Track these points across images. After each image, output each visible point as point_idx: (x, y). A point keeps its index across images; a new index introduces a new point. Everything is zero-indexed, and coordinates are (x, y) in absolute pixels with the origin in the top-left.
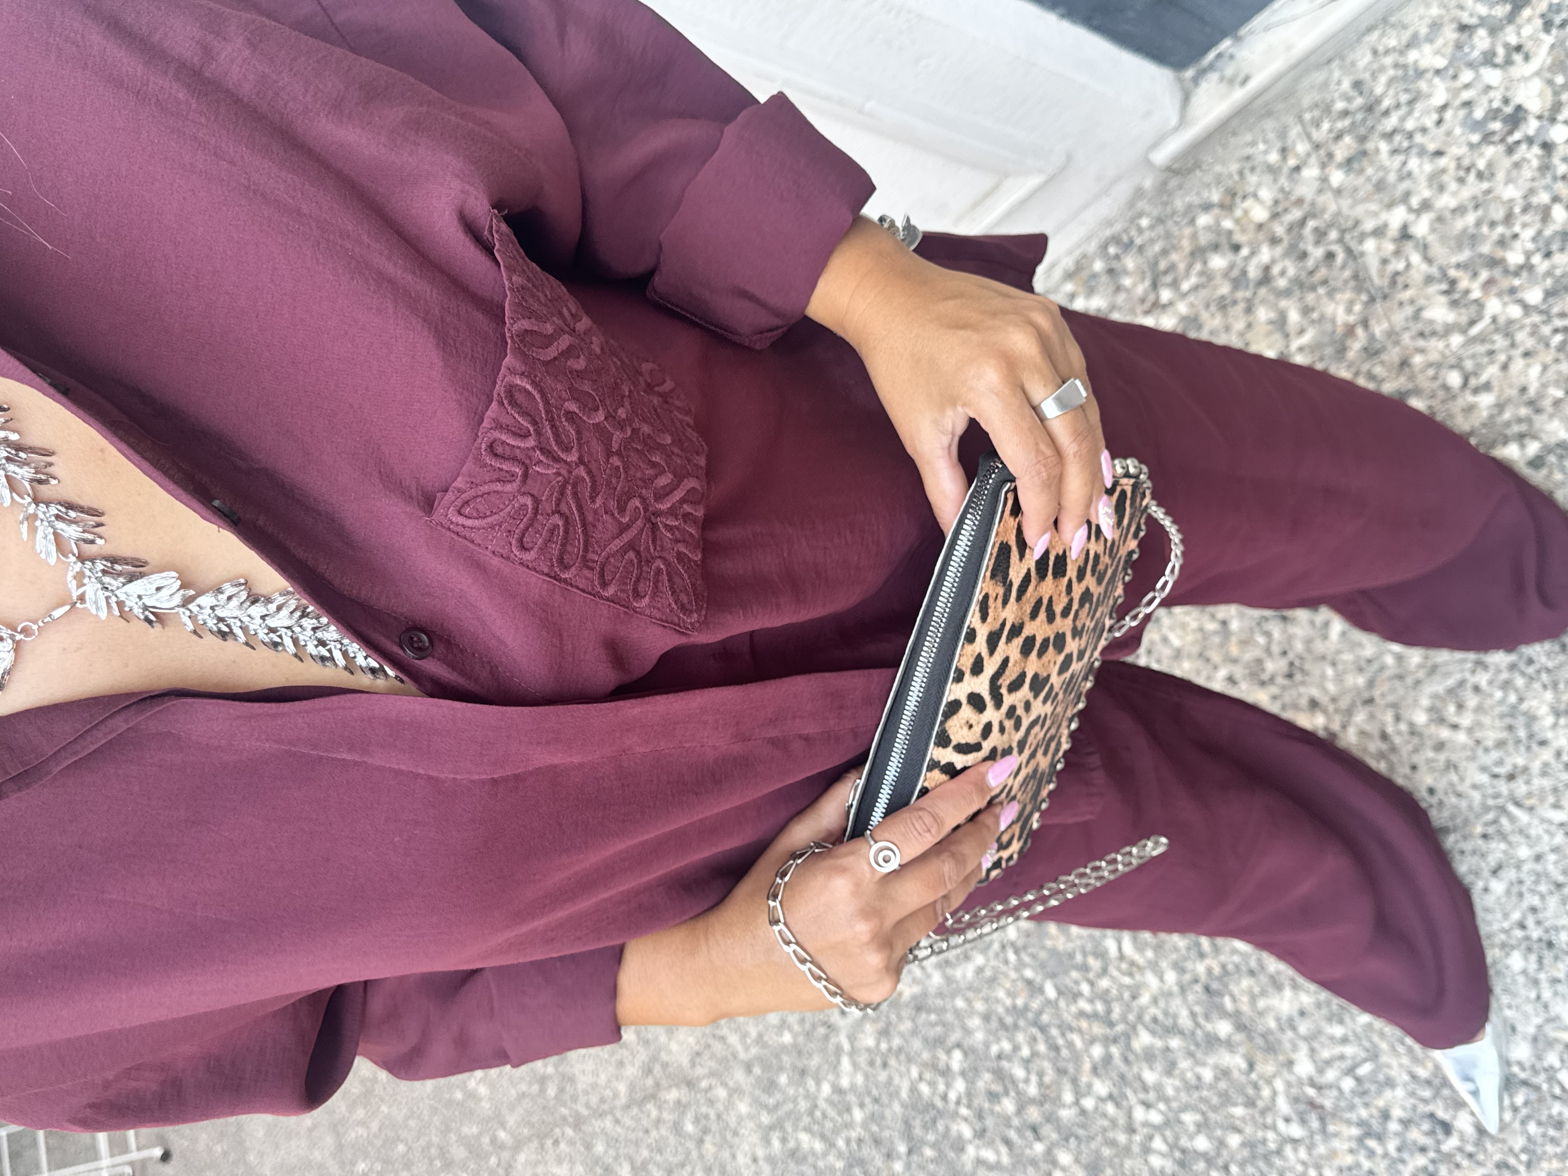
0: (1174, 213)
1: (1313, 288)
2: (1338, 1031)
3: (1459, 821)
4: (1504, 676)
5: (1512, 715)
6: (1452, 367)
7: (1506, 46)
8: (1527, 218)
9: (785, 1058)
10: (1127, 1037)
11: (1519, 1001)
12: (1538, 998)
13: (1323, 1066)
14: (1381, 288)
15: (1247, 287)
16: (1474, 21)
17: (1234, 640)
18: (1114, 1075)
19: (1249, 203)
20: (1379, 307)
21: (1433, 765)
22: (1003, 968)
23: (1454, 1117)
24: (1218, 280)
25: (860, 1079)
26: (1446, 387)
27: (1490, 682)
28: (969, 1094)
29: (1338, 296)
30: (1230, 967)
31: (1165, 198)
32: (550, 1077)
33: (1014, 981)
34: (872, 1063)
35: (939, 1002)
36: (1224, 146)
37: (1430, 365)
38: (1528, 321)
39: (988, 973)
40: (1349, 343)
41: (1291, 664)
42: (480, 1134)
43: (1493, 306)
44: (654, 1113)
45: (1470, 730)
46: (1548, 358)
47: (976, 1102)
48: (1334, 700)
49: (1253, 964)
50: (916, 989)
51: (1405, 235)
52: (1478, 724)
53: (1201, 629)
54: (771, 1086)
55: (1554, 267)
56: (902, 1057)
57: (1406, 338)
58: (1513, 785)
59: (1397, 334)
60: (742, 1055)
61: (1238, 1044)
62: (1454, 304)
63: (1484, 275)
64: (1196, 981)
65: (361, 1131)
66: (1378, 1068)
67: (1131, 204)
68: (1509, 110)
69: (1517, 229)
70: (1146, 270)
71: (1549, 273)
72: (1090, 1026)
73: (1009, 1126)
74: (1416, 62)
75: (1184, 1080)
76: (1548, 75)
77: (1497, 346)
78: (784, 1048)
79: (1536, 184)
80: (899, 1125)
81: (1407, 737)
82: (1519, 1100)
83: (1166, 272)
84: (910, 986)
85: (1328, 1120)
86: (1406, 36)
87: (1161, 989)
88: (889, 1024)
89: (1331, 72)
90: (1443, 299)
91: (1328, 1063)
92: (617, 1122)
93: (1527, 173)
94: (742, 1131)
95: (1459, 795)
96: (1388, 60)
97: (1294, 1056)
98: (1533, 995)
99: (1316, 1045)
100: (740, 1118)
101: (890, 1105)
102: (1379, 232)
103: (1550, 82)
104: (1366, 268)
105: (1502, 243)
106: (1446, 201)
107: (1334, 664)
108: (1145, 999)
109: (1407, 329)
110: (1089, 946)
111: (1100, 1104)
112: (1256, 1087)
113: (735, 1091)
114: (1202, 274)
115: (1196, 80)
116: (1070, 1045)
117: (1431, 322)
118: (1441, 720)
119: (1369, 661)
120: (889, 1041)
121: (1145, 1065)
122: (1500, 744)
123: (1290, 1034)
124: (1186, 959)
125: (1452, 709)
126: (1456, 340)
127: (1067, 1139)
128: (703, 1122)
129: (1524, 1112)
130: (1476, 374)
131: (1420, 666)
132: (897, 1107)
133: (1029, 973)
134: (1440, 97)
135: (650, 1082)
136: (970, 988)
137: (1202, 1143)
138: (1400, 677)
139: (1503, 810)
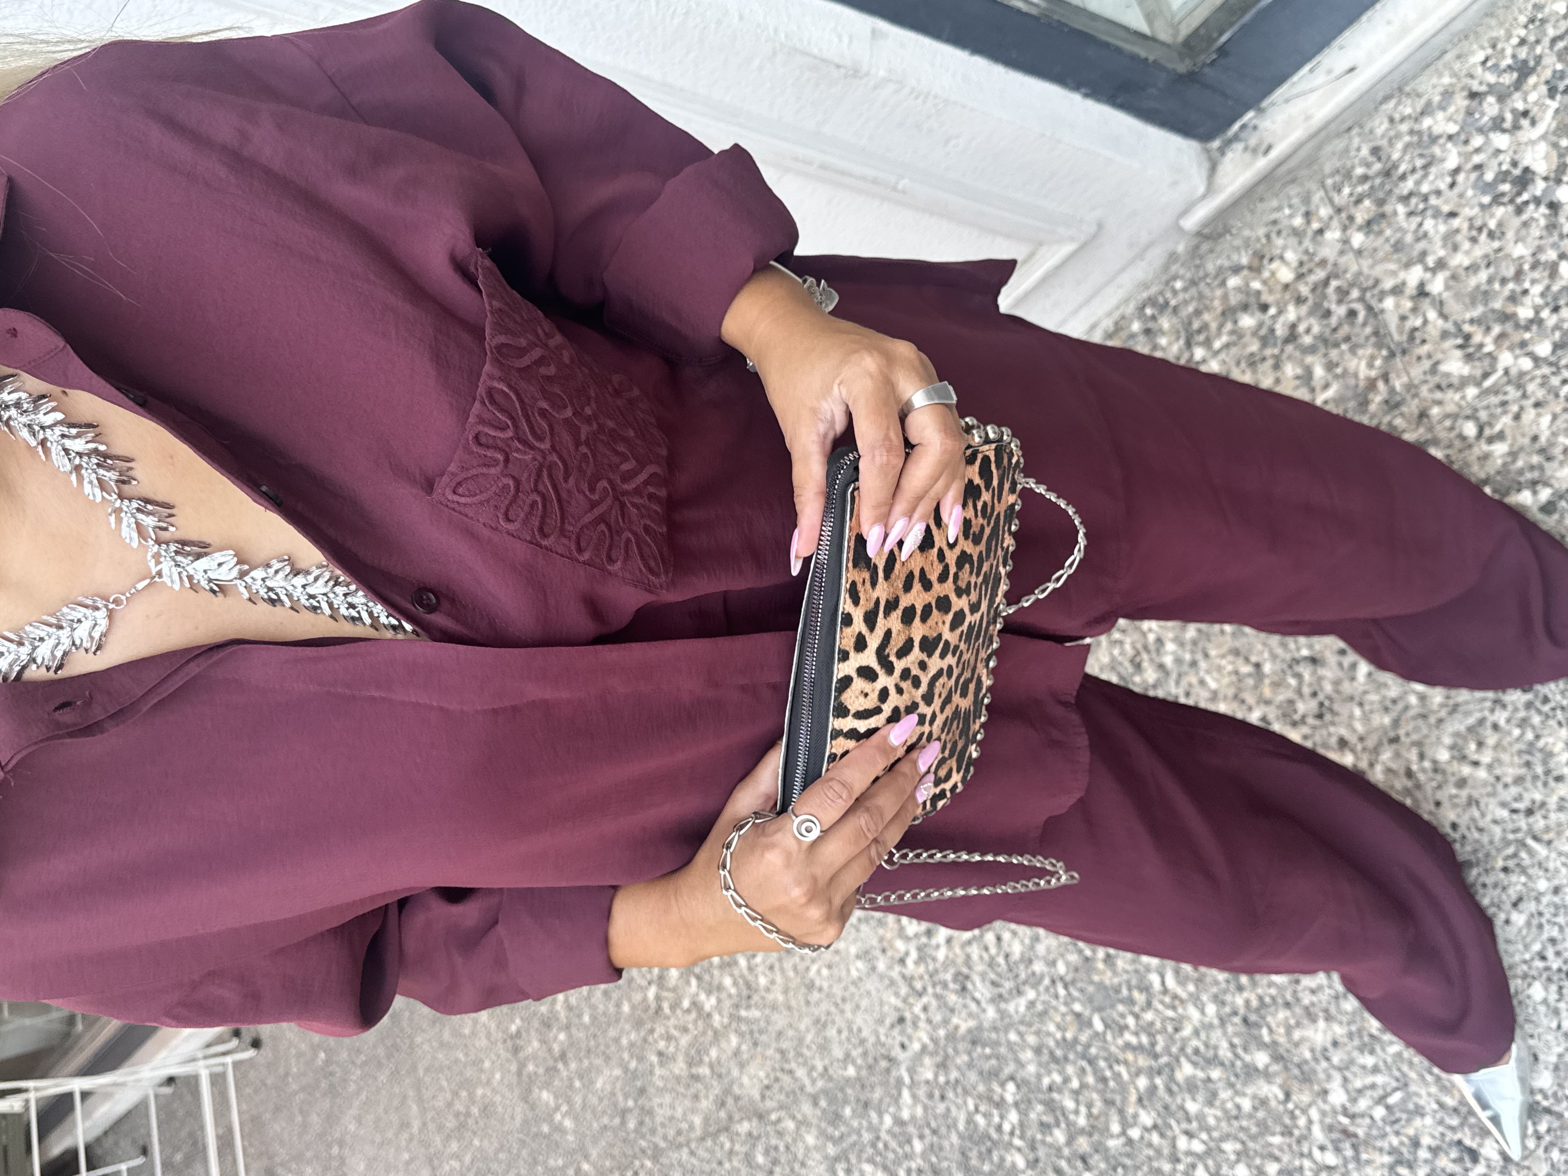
0: (1206, 275)
1: (1337, 345)
2: (1369, 1060)
3: (1480, 855)
4: (1522, 714)
5: (1529, 753)
6: (1468, 418)
7: (1514, 111)
8: (1536, 275)
10: (1171, 1068)
11: (1540, 1030)
12: (1559, 1027)
13: (1355, 1095)
14: (1399, 344)
15: (1275, 345)
16: (1484, 88)
17: (1267, 681)
18: (1159, 1106)
19: (1275, 265)
20: (1398, 361)
21: (1456, 800)
22: (1054, 1003)
23: (1480, 1145)
24: (1247, 338)
25: (919, 1111)
26: (1462, 438)
27: (1508, 721)
28: (1022, 1124)
29: (1360, 352)
30: (1267, 1000)
31: (1198, 262)
32: (630, 1110)
33: (1063, 1015)
34: (931, 1096)
35: (994, 1036)
36: (1252, 212)
37: (1447, 416)
38: (1538, 372)
39: (1040, 1007)
40: (1371, 396)
41: (1321, 704)
42: (565, 1166)
43: (1506, 359)
44: (728, 1145)
45: (1490, 767)
46: (1558, 409)
47: (1029, 1133)
48: (1361, 739)
49: (1289, 997)
50: (972, 1023)
51: (1422, 292)
52: (1498, 761)
53: (1236, 673)
54: (836, 1118)
55: (1562, 320)
56: (959, 1090)
57: (1424, 391)
58: (1531, 820)
59: (1416, 387)
60: (809, 1089)
61: (1276, 1074)
62: (1469, 358)
63: (1497, 329)
64: (1235, 1013)
65: (455, 1164)
66: (1408, 1096)
67: (1166, 268)
68: (1517, 172)
69: (1527, 285)
70: (1181, 329)
71: (1557, 327)
72: (1136, 1057)
73: (1060, 1156)
74: (1430, 128)
75: (1225, 1111)
76: (1554, 139)
77: (1508, 398)
78: (848, 1080)
79: (1543, 242)
80: (957, 1156)
81: (1431, 774)
82: (1543, 1128)
83: (1199, 331)
84: (966, 1021)
85: (1362, 1148)
86: (1420, 104)
87: (1202, 1022)
88: (946, 1057)
89: (1350, 139)
90: (1458, 353)
91: (1360, 1092)
92: (692, 1153)
93: (1535, 232)
94: (810, 1163)
95: (1481, 830)
96: (1404, 127)
97: (1328, 1086)
98: (1554, 1025)
99: (1348, 1074)
100: (807, 1149)
101: (947, 1137)
102: (1397, 290)
103: (1555, 145)
104: (1386, 326)
105: (1513, 299)
106: (1460, 260)
107: (1361, 704)
108: (1187, 1031)
109: (1425, 382)
110: (1134, 982)
111: (1146, 1135)
112: (1293, 1117)
113: (803, 1123)
114: (1232, 332)
115: (1222, 151)
116: (1117, 1076)
117: (1448, 375)
118: (1463, 758)
119: (1394, 702)
120: (946, 1074)
121: (1187, 1097)
122: (1519, 780)
123: (1324, 1064)
124: (1225, 992)
125: (1473, 746)
126: (1471, 392)
127: (1115, 1169)
128: (773, 1153)
129: (1548, 1138)
130: (1491, 425)
131: (1442, 706)
132: (954, 1138)
134: (1452, 162)
135: (723, 1114)
136: (1022, 1022)
138: (1424, 716)
139: (1522, 844)
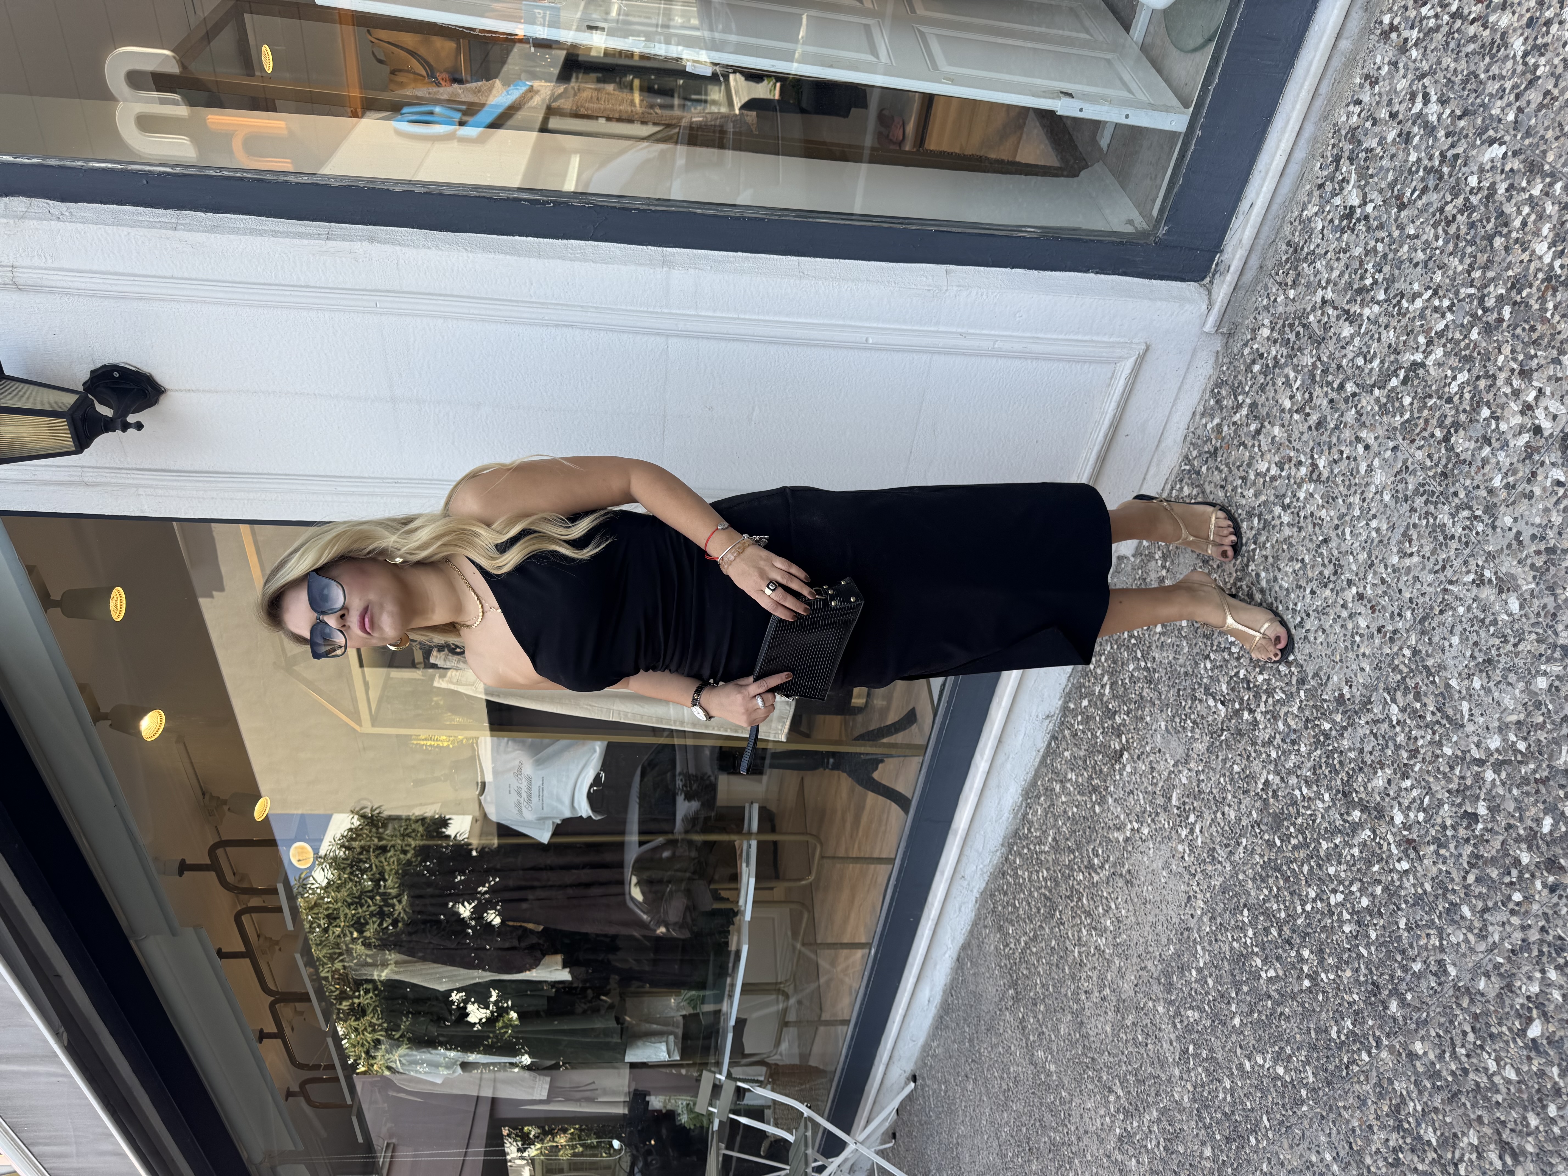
0: (1235, 355)
1: (1295, 355)
2: (1408, 783)
5: (1435, 531)
6: (1358, 356)
7: (1338, 182)
9: (1173, 964)
10: (1316, 850)
13: (1407, 812)
14: (1321, 336)
16: (1324, 180)
18: (1316, 880)
19: (1261, 330)
20: (1322, 346)
22: (1255, 840)
23: (1476, 808)
25: (1207, 957)
26: (1358, 367)
27: (1419, 519)
28: (1255, 935)
31: (1229, 351)
33: (1261, 846)
34: (1210, 944)
35: (1232, 881)
39: (1249, 848)
43: (1367, 312)
45: (1418, 551)
47: (1260, 940)
50: (1221, 879)
51: (1324, 302)
52: (1421, 546)
54: (1170, 987)
58: (1446, 572)
60: (1155, 974)
61: (1366, 821)
62: (1351, 323)
63: (1359, 299)
67: (1217, 363)
68: (1347, 212)
69: (1366, 267)
71: (1384, 279)
72: (1299, 853)
73: (1277, 947)
74: (1307, 216)
75: (1347, 863)
76: (1358, 184)
77: (1372, 332)
78: (1171, 957)
79: (1367, 239)
80: (1229, 977)
82: (1503, 775)
84: (1218, 880)
85: (1418, 848)
86: (1300, 207)
88: (1213, 910)
90: (1347, 323)
91: (1409, 808)
93: (1362, 237)
95: (1423, 594)
96: (1297, 224)
97: (1392, 814)
99: (1400, 799)
101: (1223, 967)
102: (1314, 309)
103: (1359, 187)
104: (1313, 330)
106: (1336, 273)
107: (1352, 553)
108: (1319, 819)
111: (1314, 905)
112: (1380, 846)
115: (1211, 282)
116: (1293, 873)
117: (1345, 339)
120: (1215, 923)
121: (1328, 864)
122: (1433, 552)
123: (1387, 799)
124: (1330, 781)
125: (1407, 544)
127: (1305, 941)
128: (1145, 1030)
130: (1369, 352)
132: (1226, 966)
133: (1266, 837)
134: (1320, 225)
135: (1119, 1017)
137: (1365, 902)
138: (1381, 541)
139: (1446, 590)
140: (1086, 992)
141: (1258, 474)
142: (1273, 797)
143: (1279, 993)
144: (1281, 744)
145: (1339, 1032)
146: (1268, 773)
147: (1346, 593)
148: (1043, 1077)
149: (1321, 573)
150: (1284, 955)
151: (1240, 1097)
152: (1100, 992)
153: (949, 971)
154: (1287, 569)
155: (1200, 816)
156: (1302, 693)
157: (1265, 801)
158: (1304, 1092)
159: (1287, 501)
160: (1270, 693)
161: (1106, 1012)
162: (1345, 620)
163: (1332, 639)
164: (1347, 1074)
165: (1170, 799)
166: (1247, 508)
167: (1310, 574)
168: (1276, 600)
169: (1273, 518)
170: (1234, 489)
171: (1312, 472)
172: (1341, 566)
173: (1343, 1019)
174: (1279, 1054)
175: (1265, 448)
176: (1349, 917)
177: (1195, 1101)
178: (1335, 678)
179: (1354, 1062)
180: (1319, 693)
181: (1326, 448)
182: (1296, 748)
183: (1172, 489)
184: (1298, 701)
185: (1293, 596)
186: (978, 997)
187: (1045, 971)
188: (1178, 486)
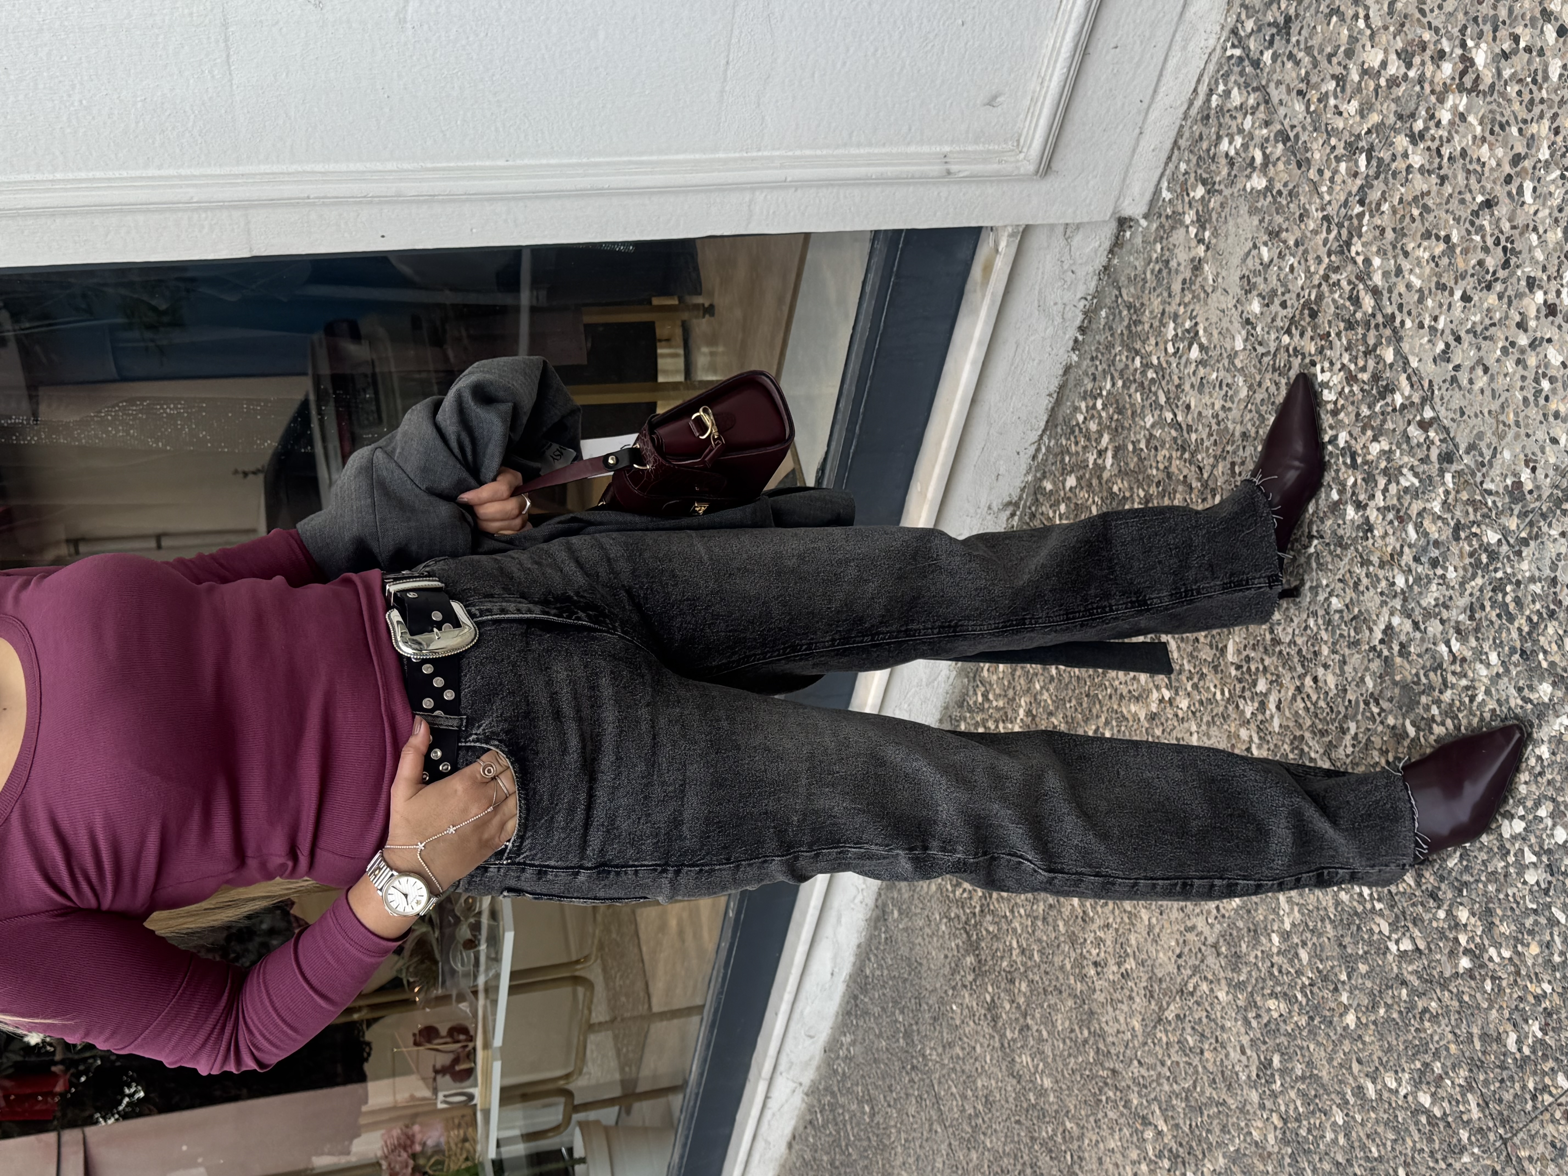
140: (1096, 964)
141: (1365, 72)
142: (1401, 654)
143: (1420, 978)
144: (1413, 565)
145: (1519, 1042)
146: (1392, 614)
147: (1526, 301)
148: (1032, 1097)
149: (1481, 263)
150: (1427, 917)
151: (1360, 1140)
152: (1119, 965)
153: (863, 924)
154: (1420, 252)
155: (1276, 682)
156: (1448, 477)
157: (1387, 662)
158: (1464, 1135)
159: (1419, 125)
160: (1392, 474)
161: (1131, 998)
162: (1523, 351)
163: (1501, 383)
164: (1535, 1108)
165: (1223, 651)
166: (1346, 136)
167: (1461, 265)
168: (1400, 307)
169: (1394, 158)
170: (1323, 98)
171: (1463, 74)
172: (1516, 253)
173: (1526, 1021)
174: (1422, 1073)
175: (1376, 22)
176: (1534, 859)
177: (1288, 1143)
178: (1507, 455)
179: (1545, 1089)
180: (1479, 478)
181: (1487, 28)
182: (1439, 572)
183: (1211, 92)
184: (1441, 490)
185: (1430, 302)
186: (914, 966)
187: (1024, 927)
188: (1221, 88)
